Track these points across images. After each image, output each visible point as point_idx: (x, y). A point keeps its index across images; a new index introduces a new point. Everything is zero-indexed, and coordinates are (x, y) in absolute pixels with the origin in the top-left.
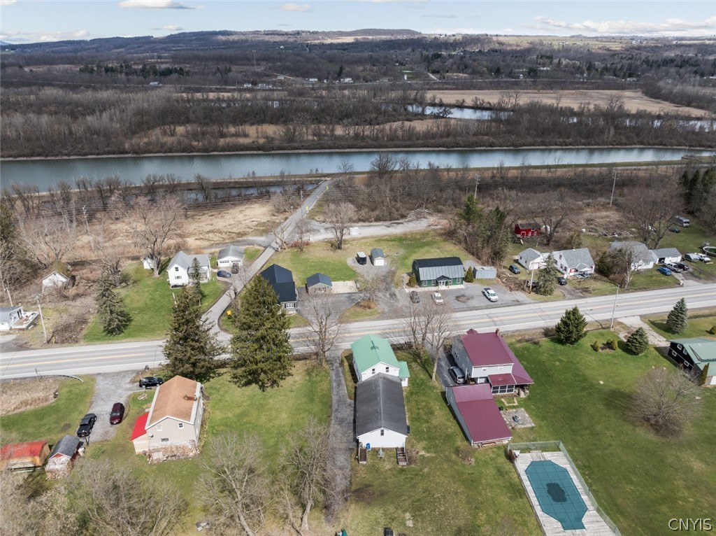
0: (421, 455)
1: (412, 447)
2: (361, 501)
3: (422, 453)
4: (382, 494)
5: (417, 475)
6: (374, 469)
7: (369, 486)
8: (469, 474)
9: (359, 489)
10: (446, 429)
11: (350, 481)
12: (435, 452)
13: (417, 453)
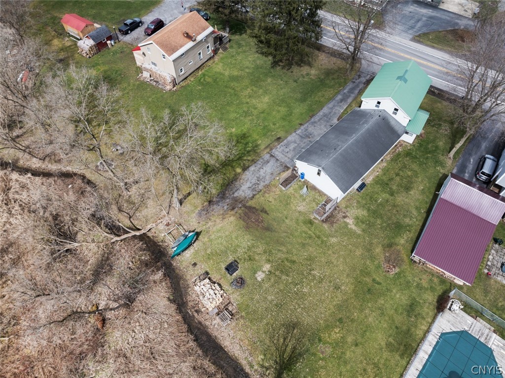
0: (345, 222)
1: (347, 207)
2: (244, 220)
3: (350, 221)
4: (268, 229)
5: (319, 237)
6: (286, 201)
7: (266, 212)
8: (374, 280)
9: (254, 208)
10: (405, 216)
11: (254, 196)
12: (363, 230)
13: (345, 217)
